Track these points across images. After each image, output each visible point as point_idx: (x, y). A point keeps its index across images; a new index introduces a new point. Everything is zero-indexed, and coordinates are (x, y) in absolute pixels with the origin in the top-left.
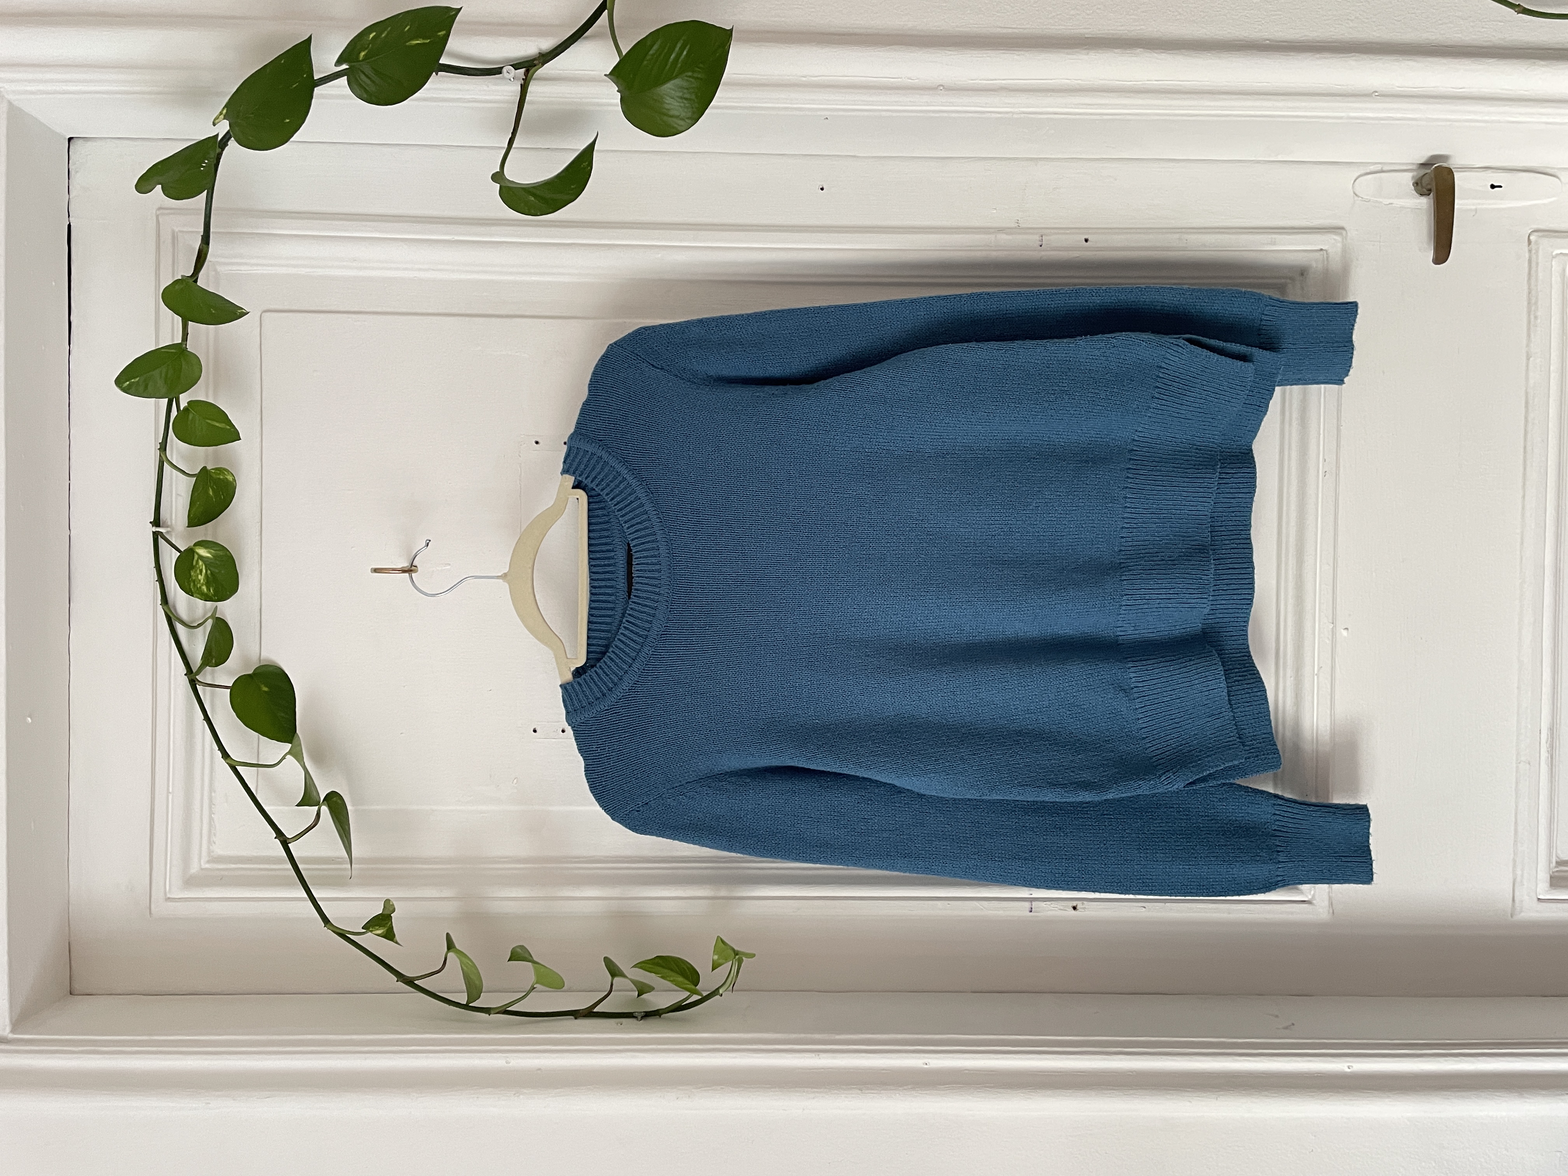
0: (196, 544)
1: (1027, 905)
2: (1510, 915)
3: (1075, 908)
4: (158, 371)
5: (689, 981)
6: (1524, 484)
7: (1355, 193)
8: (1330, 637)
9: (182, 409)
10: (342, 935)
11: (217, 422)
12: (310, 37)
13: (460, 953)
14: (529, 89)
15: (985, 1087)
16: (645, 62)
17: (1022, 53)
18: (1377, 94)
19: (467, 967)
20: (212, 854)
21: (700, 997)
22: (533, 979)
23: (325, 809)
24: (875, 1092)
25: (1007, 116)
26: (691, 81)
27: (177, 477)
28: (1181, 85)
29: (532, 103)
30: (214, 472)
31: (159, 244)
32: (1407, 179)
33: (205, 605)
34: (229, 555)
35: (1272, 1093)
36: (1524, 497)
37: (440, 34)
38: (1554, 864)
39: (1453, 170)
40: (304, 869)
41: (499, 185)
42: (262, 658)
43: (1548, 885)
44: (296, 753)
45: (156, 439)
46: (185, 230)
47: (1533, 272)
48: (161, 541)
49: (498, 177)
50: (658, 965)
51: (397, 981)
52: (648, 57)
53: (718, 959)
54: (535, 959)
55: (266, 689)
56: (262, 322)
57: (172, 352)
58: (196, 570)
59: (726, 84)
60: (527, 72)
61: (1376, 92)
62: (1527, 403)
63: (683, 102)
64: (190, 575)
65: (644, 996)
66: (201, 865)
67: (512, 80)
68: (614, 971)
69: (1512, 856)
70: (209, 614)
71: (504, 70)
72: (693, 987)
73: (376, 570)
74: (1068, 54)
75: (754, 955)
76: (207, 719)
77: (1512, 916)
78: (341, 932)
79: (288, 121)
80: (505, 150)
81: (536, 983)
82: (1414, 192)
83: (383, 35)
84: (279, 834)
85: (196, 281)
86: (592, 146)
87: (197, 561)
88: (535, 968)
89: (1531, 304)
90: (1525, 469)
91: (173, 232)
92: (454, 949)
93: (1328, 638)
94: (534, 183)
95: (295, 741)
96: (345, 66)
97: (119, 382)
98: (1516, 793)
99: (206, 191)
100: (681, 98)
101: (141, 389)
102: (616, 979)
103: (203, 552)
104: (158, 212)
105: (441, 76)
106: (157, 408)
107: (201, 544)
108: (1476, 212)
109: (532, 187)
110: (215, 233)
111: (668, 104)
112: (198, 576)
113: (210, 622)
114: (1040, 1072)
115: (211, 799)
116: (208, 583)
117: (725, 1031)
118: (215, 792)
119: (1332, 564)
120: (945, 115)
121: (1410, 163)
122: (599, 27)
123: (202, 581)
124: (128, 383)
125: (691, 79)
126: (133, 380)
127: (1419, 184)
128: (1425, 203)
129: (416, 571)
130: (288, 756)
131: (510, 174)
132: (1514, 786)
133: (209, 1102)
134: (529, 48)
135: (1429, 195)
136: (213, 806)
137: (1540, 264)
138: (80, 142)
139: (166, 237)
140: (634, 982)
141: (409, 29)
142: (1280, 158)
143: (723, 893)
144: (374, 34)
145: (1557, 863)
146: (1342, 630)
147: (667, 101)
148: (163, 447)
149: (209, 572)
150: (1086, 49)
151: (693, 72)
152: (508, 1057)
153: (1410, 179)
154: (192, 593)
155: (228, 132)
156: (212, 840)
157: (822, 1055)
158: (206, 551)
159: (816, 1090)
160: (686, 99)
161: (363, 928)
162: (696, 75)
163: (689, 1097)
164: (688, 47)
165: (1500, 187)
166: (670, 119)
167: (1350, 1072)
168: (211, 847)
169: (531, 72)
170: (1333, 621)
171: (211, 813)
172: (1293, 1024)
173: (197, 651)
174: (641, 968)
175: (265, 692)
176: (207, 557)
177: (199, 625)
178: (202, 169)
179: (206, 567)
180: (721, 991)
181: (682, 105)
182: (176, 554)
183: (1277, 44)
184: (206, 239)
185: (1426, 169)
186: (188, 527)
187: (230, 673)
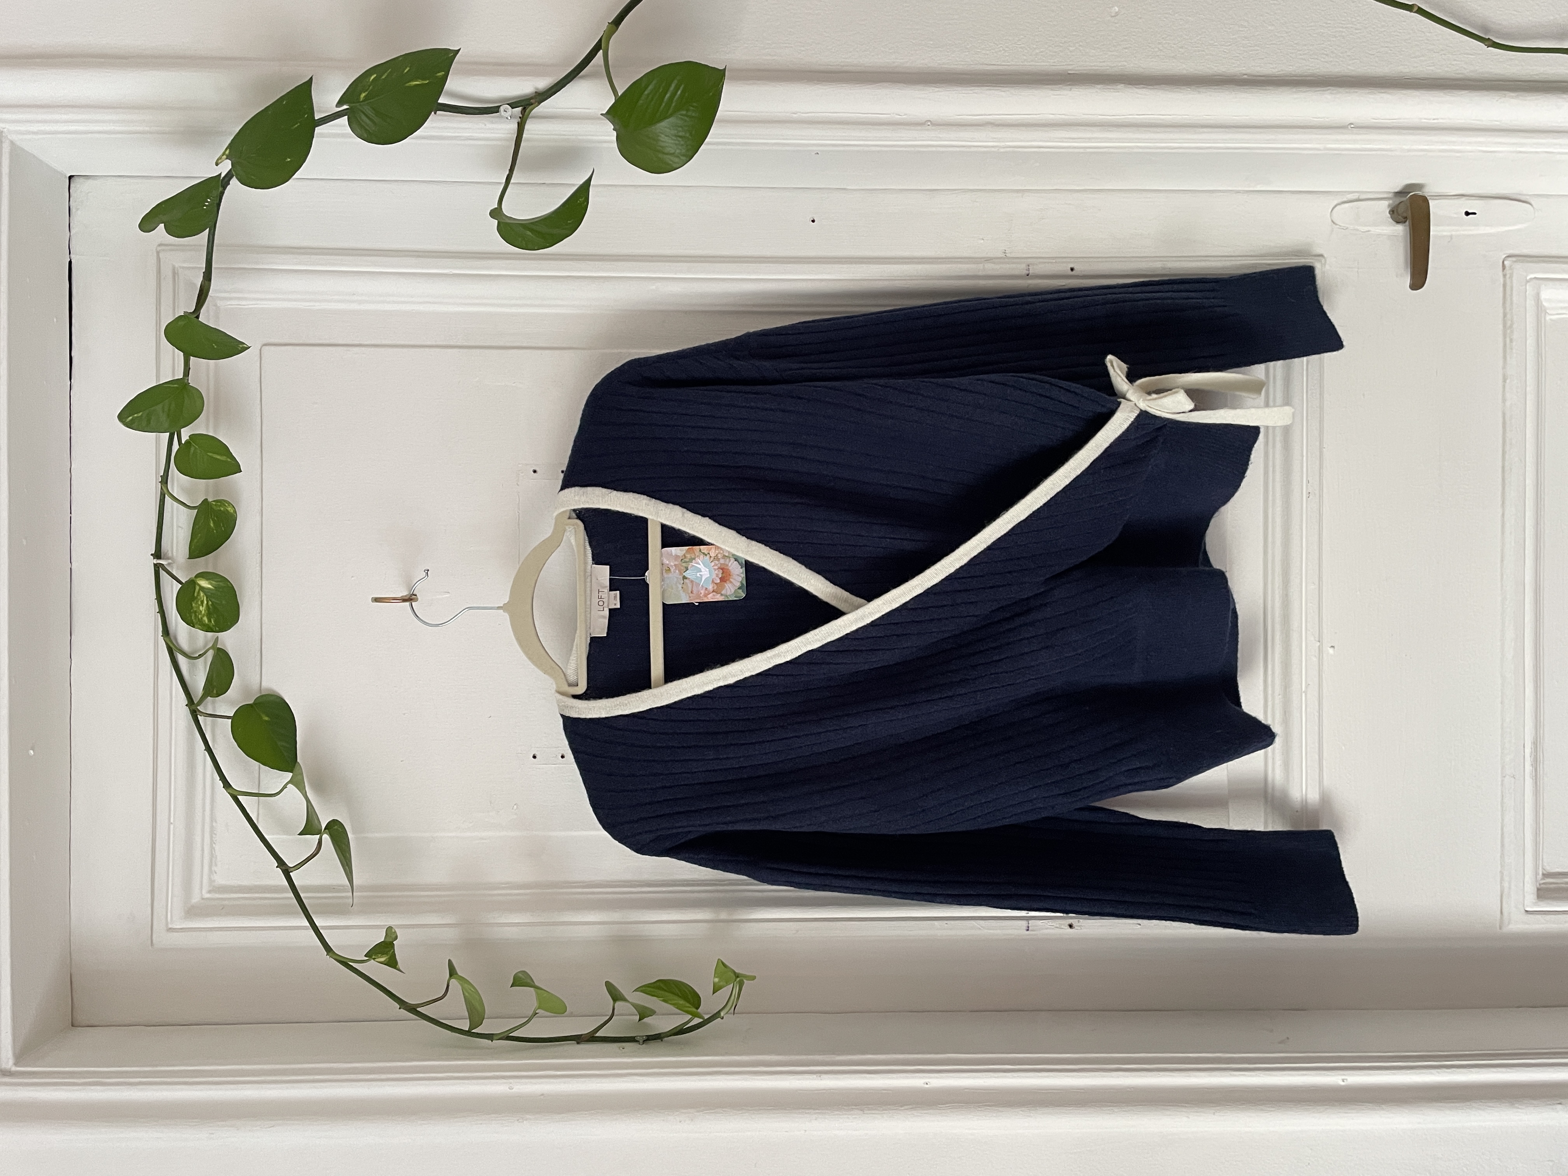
0: (197, 576)
1: (1024, 923)
2: (1498, 927)
3: (1071, 926)
4: (160, 406)
5: (690, 1004)
7: (1332, 221)
8: (1317, 655)
9: (183, 442)
10: (344, 962)
11: (218, 454)
12: (311, 78)
13: (462, 979)
14: (527, 127)
15: (986, 1105)
16: (641, 102)
17: (1007, 89)
18: (1352, 126)
19: (468, 993)
20: (213, 884)
21: (701, 1020)
22: (535, 1004)
23: (326, 837)
24: (877, 1112)
25: (993, 149)
26: (686, 121)
27: (178, 509)
28: (1161, 119)
29: (528, 140)
30: (216, 505)
31: (160, 279)
32: (1384, 207)
33: (206, 636)
34: (230, 586)
35: (1269, 1107)
37: (439, 74)
38: (1540, 876)
39: (1428, 198)
40: (306, 898)
41: (497, 221)
42: (262, 688)
43: (1535, 897)
44: (297, 783)
45: (157, 472)
46: (185, 265)
47: (1508, 296)
48: (162, 572)
49: (496, 213)
50: (660, 988)
51: (400, 1008)
52: (643, 97)
53: (719, 982)
54: (537, 984)
55: (267, 719)
56: (262, 356)
57: (174, 387)
58: (197, 602)
59: (719, 121)
60: (524, 111)
61: (1351, 124)
63: (678, 141)
64: (192, 605)
65: (645, 1020)
66: (201, 893)
67: (509, 118)
68: (616, 996)
69: (1499, 867)
70: (210, 645)
71: (502, 109)
72: (694, 1010)
73: (377, 600)
74: (1052, 90)
75: (754, 978)
76: (208, 749)
77: (1500, 928)
78: (343, 960)
79: (289, 160)
80: (503, 185)
81: (538, 1008)
82: (1390, 220)
83: (383, 77)
84: (281, 863)
85: (198, 317)
86: (588, 182)
87: (199, 592)
88: (537, 993)
89: (1507, 328)
91: (174, 268)
92: (455, 976)
93: (1315, 656)
94: (533, 219)
95: (296, 769)
96: (345, 107)
97: (122, 417)
98: (1502, 807)
99: (208, 229)
100: (676, 136)
101: (144, 423)
102: (618, 1004)
103: (204, 583)
104: (159, 248)
105: (439, 115)
106: (158, 442)
107: (203, 575)
108: (1451, 238)
109: (532, 223)
110: (216, 268)
111: (663, 141)
112: (199, 605)
113: (210, 654)
114: (1040, 1090)
115: (212, 827)
116: (209, 615)
117: (726, 1054)
118: (216, 822)
119: (1317, 583)
120: (934, 149)
121: (1384, 192)
122: (594, 66)
123: (203, 612)
124: (131, 418)
125: (686, 118)
126: (136, 415)
127: (1395, 211)
128: (1400, 230)
129: (416, 600)
130: (290, 786)
131: (506, 210)
132: (1500, 800)
133: (213, 1132)
134: (525, 87)
135: (1405, 222)
136: (214, 836)
137: (1514, 289)
138: (82, 180)
139: (167, 272)
140: (635, 1006)
141: (409, 70)
142: (1259, 188)
143: (723, 916)
144: (375, 75)
145: (1543, 874)
146: (1329, 648)
147: (662, 139)
148: (164, 480)
149: (210, 603)
150: (1069, 85)
151: (688, 110)
152: (511, 1083)
153: (1387, 207)
154: (193, 624)
155: (230, 170)
156: (213, 869)
157: (824, 1076)
158: (207, 582)
159: (817, 1111)
160: (680, 137)
161: (365, 956)
162: (690, 113)
163: (692, 1120)
164: (683, 86)
165: (1475, 214)
166: (665, 156)
167: (1344, 1086)
168: (212, 876)
169: (527, 111)
170: (1319, 639)
171: (212, 842)
172: (1288, 1038)
173: (198, 682)
174: (642, 991)
175: (266, 721)
176: (209, 589)
177: (200, 656)
178: (205, 208)
179: (207, 598)
180: (722, 1014)
181: (677, 142)
182: (177, 587)
183: (1255, 78)
184: (208, 276)
185: (1401, 197)
186: (189, 558)
187: (232, 703)
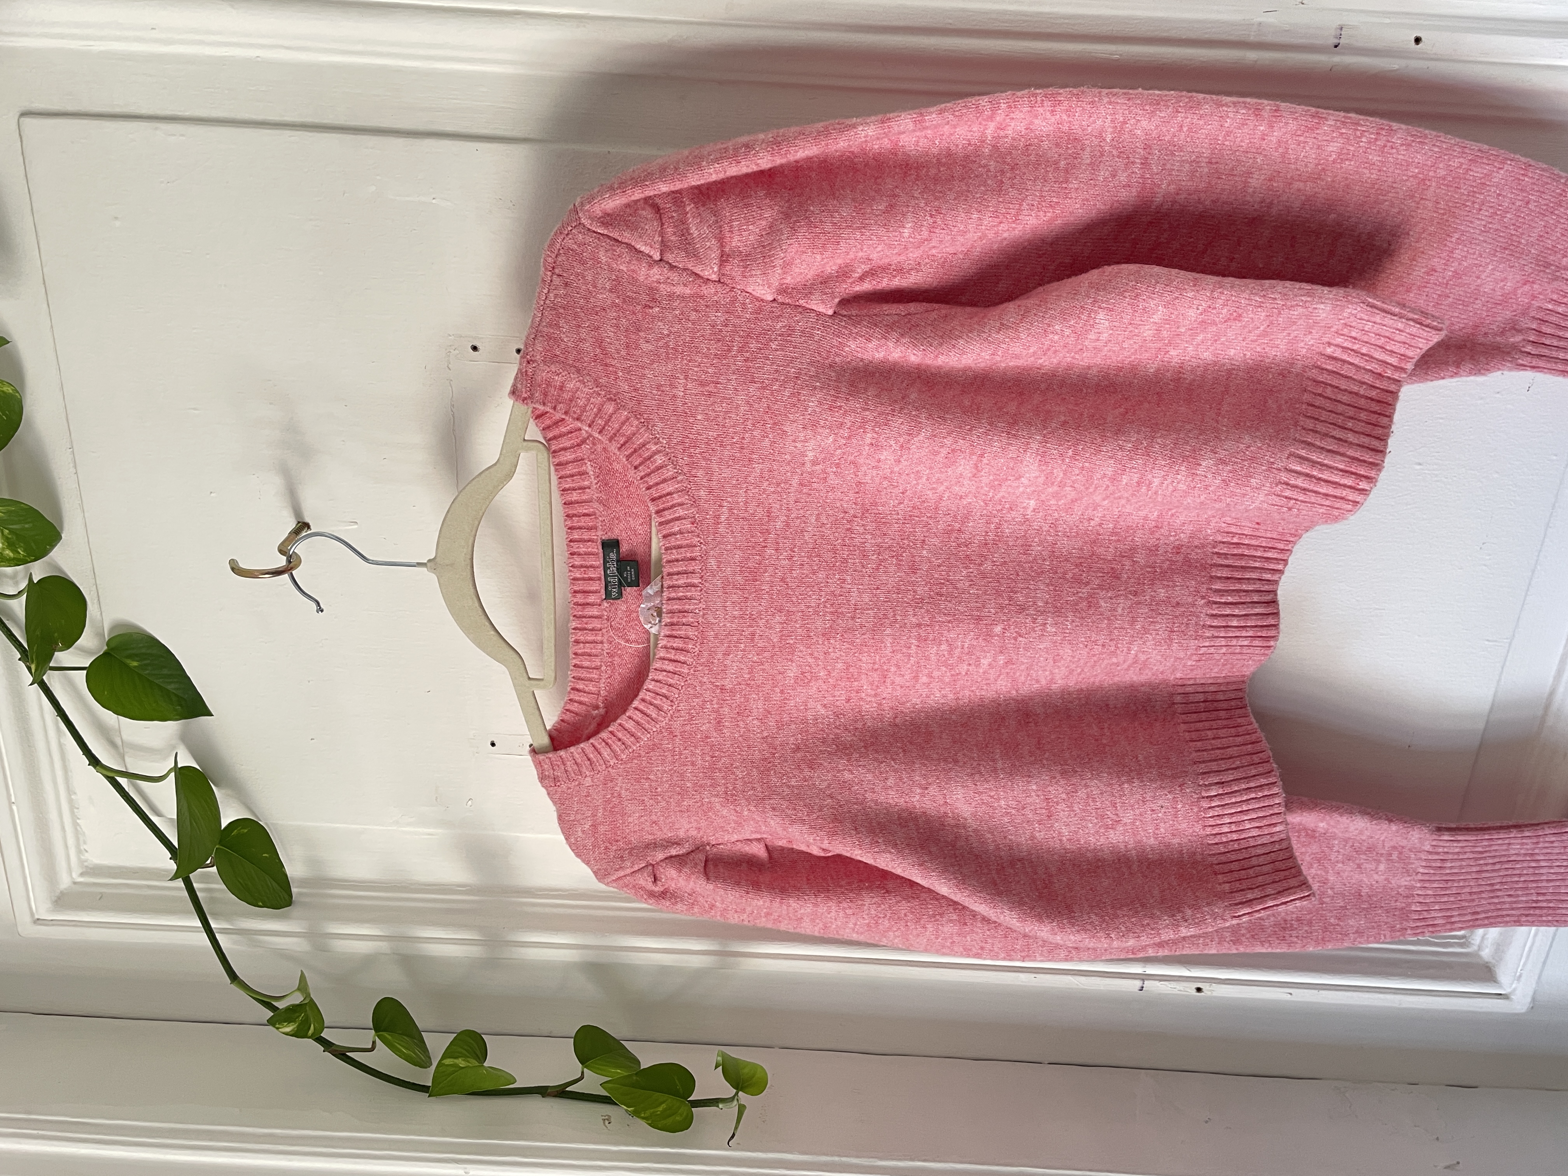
1: (1138, 983)
3: (1199, 990)
10: (256, 998)
20: (86, 864)
51: (324, 1051)
56: (22, 133)
66: (72, 878)
78: (252, 991)
115: (71, 802)
118: (75, 793)
136: (76, 810)
156: (82, 850)
168: (82, 856)
171: (74, 818)
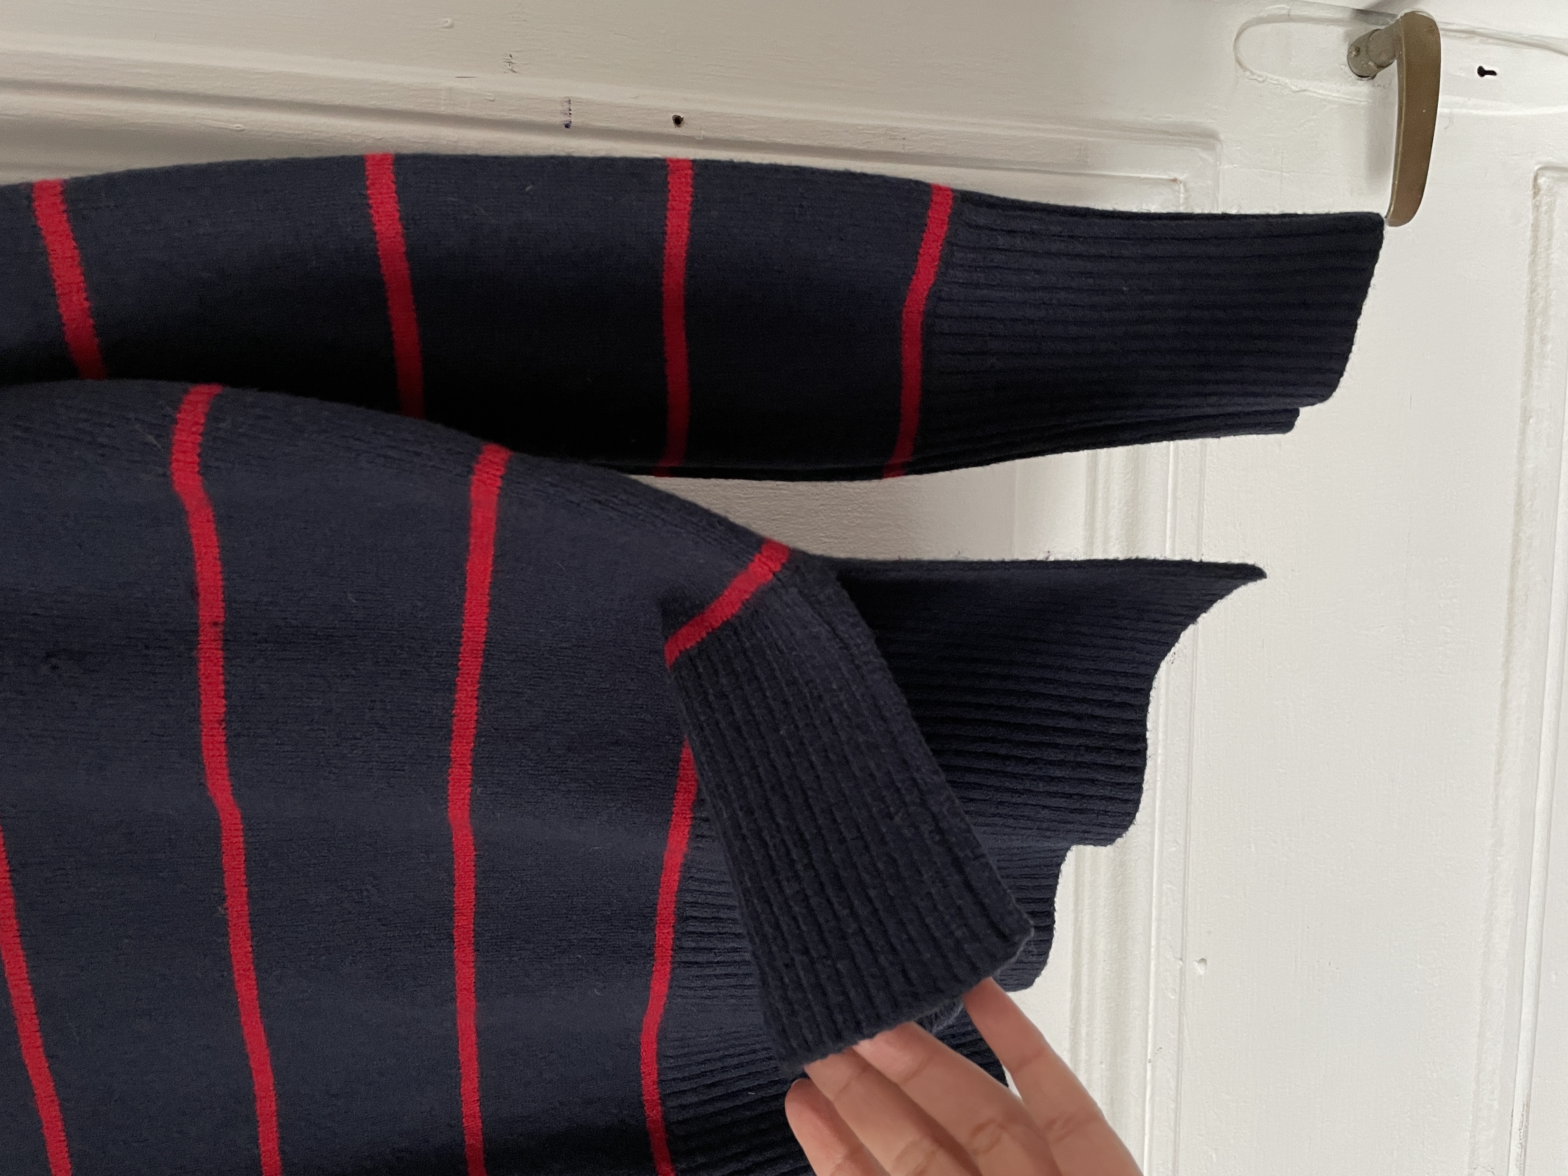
6: (1507, 660)
7: (1238, 61)
32: (1340, 40)
36: (1506, 683)
39: (1437, 24)
47: (1540, 249)
62: (1519, 505)
82: (1348, 70)
90: (1510, 632)
108: (1451, 122)
127: (1363, 52)
128: (1363, 93)
146: (1196, 964)
165: (1492, 73)
170: (1182, 955)
185: (1373, 21)
